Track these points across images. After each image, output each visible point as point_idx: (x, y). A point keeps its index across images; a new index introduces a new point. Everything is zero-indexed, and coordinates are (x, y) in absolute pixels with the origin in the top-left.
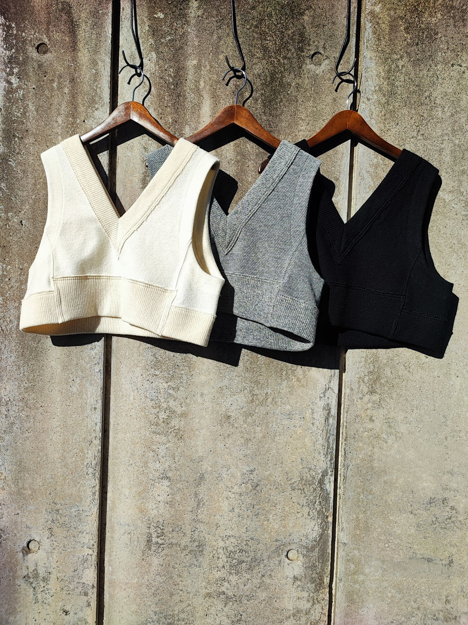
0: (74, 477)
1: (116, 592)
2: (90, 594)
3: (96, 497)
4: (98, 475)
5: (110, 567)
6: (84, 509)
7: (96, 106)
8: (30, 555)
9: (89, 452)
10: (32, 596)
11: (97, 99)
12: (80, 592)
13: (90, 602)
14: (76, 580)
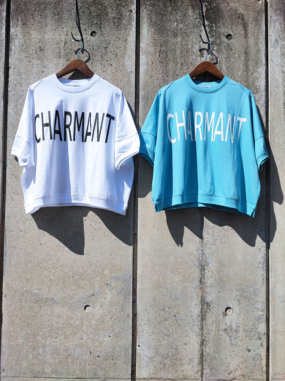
0: (251, 269)
1: (278, 337)
2: (263, 339)
3: (264, 281)
4: (265, 268)
5: (274, 322)
6: (258, 288)
7: (259, 66)
8: (227, 316)
9: (259, 255)
10: (229, 341)
11: (259, 62)
12: (257, 338)
13: (263, 344)
14: (255, 331)
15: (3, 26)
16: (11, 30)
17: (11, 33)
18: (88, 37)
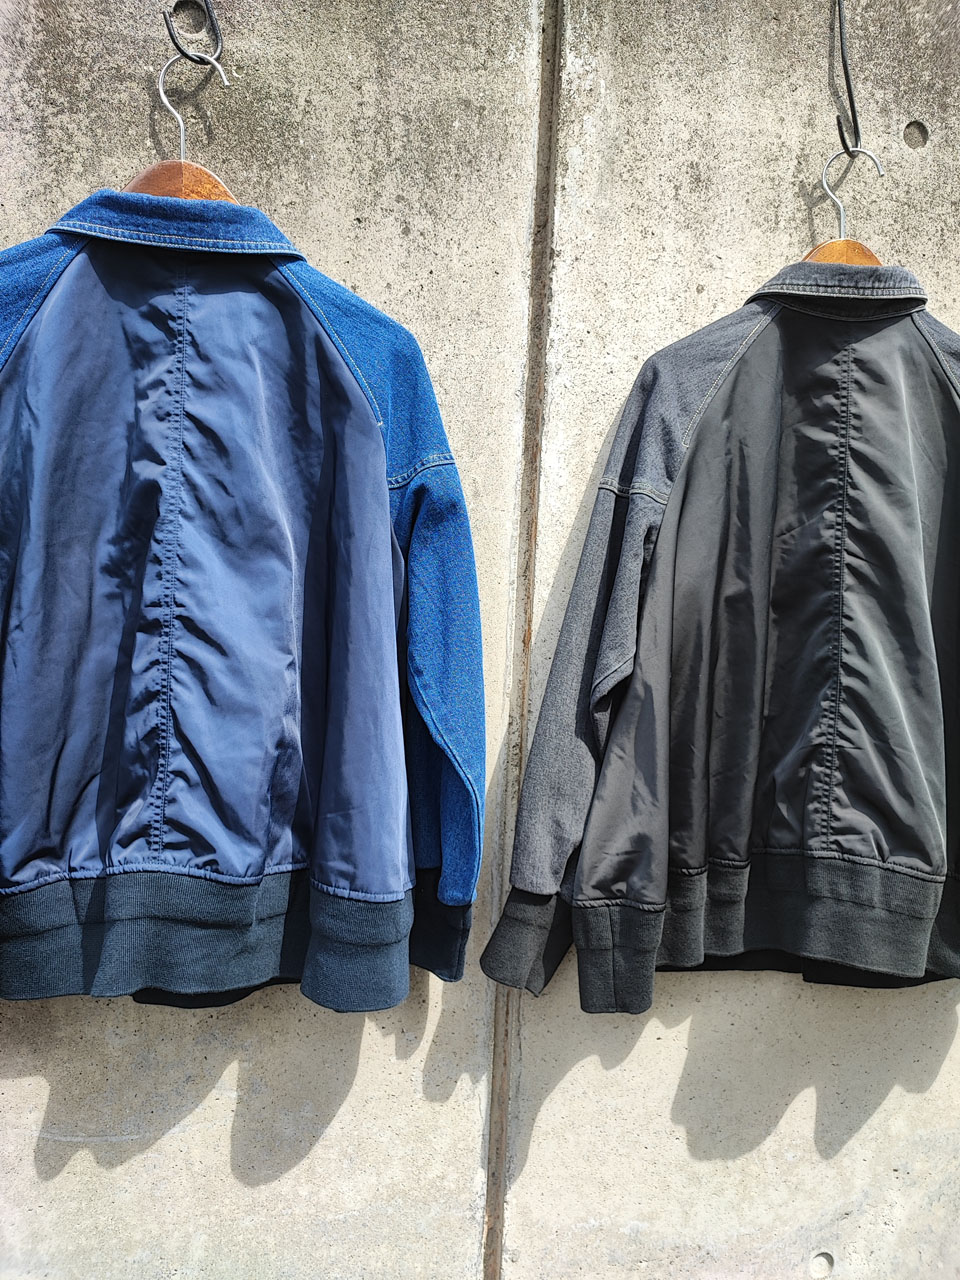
15: (528, 35)
16: (569, 64)
17: (564, 77)
18: (895, 145)
